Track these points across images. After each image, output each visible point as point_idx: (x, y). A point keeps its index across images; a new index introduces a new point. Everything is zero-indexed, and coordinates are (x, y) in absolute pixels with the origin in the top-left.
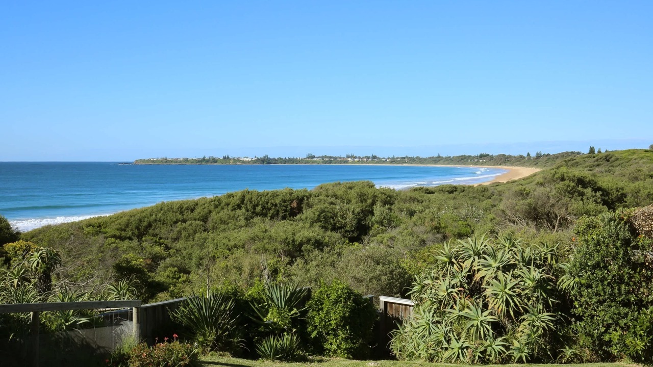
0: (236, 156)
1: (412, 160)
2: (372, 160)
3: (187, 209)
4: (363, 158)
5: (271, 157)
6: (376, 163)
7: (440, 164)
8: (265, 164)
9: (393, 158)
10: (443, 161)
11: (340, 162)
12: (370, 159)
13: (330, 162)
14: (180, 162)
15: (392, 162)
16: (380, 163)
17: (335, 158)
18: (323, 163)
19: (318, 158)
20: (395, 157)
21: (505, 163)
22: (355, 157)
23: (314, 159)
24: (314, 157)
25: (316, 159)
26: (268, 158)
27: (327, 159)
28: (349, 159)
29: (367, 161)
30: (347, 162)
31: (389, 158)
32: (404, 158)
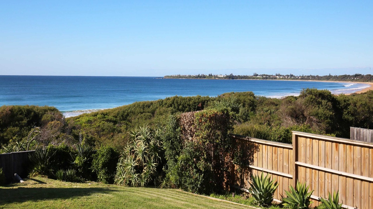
0: (216, 75)
1: (314, 78)
2: (290, 77)
3: (146, 106)
4: (285, 76)
5: (234, 75)
6: (292, 79)
7: (330, 80)
8: (231, 79)
9: (303, 76)
10: (332, 78)
11: (272, 78)
12: (289, 77)
13: (267, 78)
14: (187, 77)
15: (302, 79)
16: (295, 80)
17: (269, 76)
18: (262, 79)
19: (260, 76)
20: (304, 76)
21: (370, 80)
22: (281, 76)
23: (257, 77)
24: (257, 75)
25: (258, 76)
26: (232, 76)
27: (265, 77)
28: (277, 77)
29: (287, 78)
30: (276, 78)
31: (300, 76)
32: (309, 76)
